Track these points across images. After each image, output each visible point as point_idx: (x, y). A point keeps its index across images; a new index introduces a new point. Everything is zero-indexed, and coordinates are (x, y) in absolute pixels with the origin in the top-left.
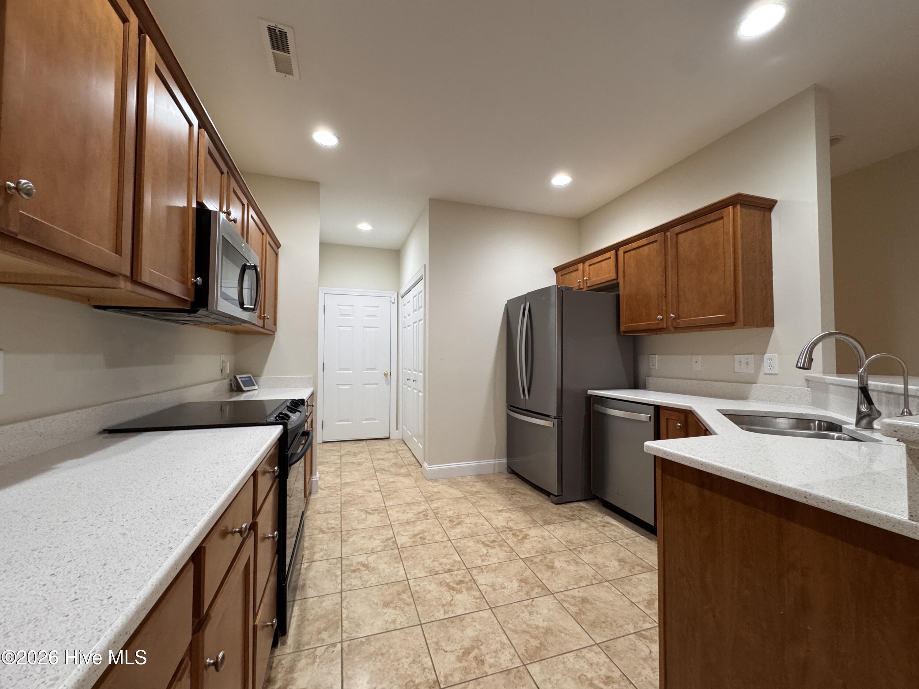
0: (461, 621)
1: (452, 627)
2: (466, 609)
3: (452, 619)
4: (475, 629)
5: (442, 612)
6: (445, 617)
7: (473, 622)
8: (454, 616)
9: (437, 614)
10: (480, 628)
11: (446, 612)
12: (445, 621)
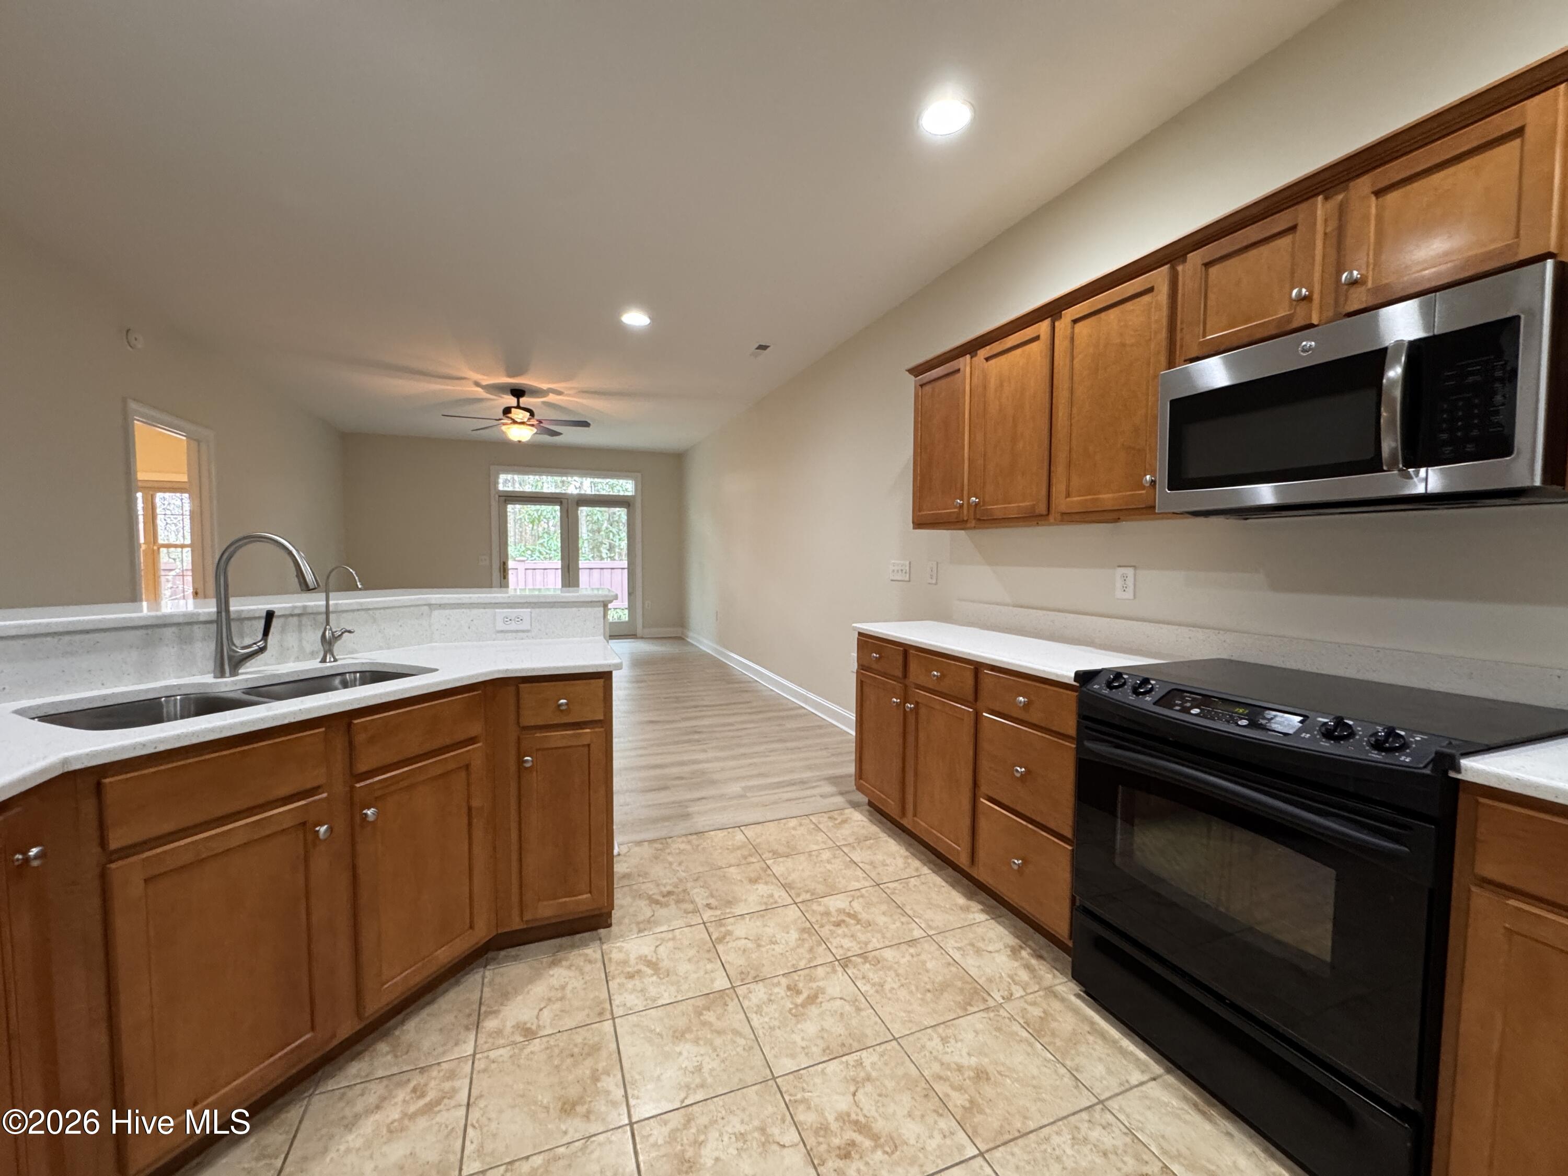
0: (828, 1048)
1: (841, 1035)
2: (823, 1072)
3: (846, 1050)
4: (802, 1034)
5: (867, 1063)
6: (858, 1053)
7: (807, 1047)
8: (842, 1056)
9: (875, 1058)
10: (793, 1036)
11: (860, 1063)
12: (856, 1046)
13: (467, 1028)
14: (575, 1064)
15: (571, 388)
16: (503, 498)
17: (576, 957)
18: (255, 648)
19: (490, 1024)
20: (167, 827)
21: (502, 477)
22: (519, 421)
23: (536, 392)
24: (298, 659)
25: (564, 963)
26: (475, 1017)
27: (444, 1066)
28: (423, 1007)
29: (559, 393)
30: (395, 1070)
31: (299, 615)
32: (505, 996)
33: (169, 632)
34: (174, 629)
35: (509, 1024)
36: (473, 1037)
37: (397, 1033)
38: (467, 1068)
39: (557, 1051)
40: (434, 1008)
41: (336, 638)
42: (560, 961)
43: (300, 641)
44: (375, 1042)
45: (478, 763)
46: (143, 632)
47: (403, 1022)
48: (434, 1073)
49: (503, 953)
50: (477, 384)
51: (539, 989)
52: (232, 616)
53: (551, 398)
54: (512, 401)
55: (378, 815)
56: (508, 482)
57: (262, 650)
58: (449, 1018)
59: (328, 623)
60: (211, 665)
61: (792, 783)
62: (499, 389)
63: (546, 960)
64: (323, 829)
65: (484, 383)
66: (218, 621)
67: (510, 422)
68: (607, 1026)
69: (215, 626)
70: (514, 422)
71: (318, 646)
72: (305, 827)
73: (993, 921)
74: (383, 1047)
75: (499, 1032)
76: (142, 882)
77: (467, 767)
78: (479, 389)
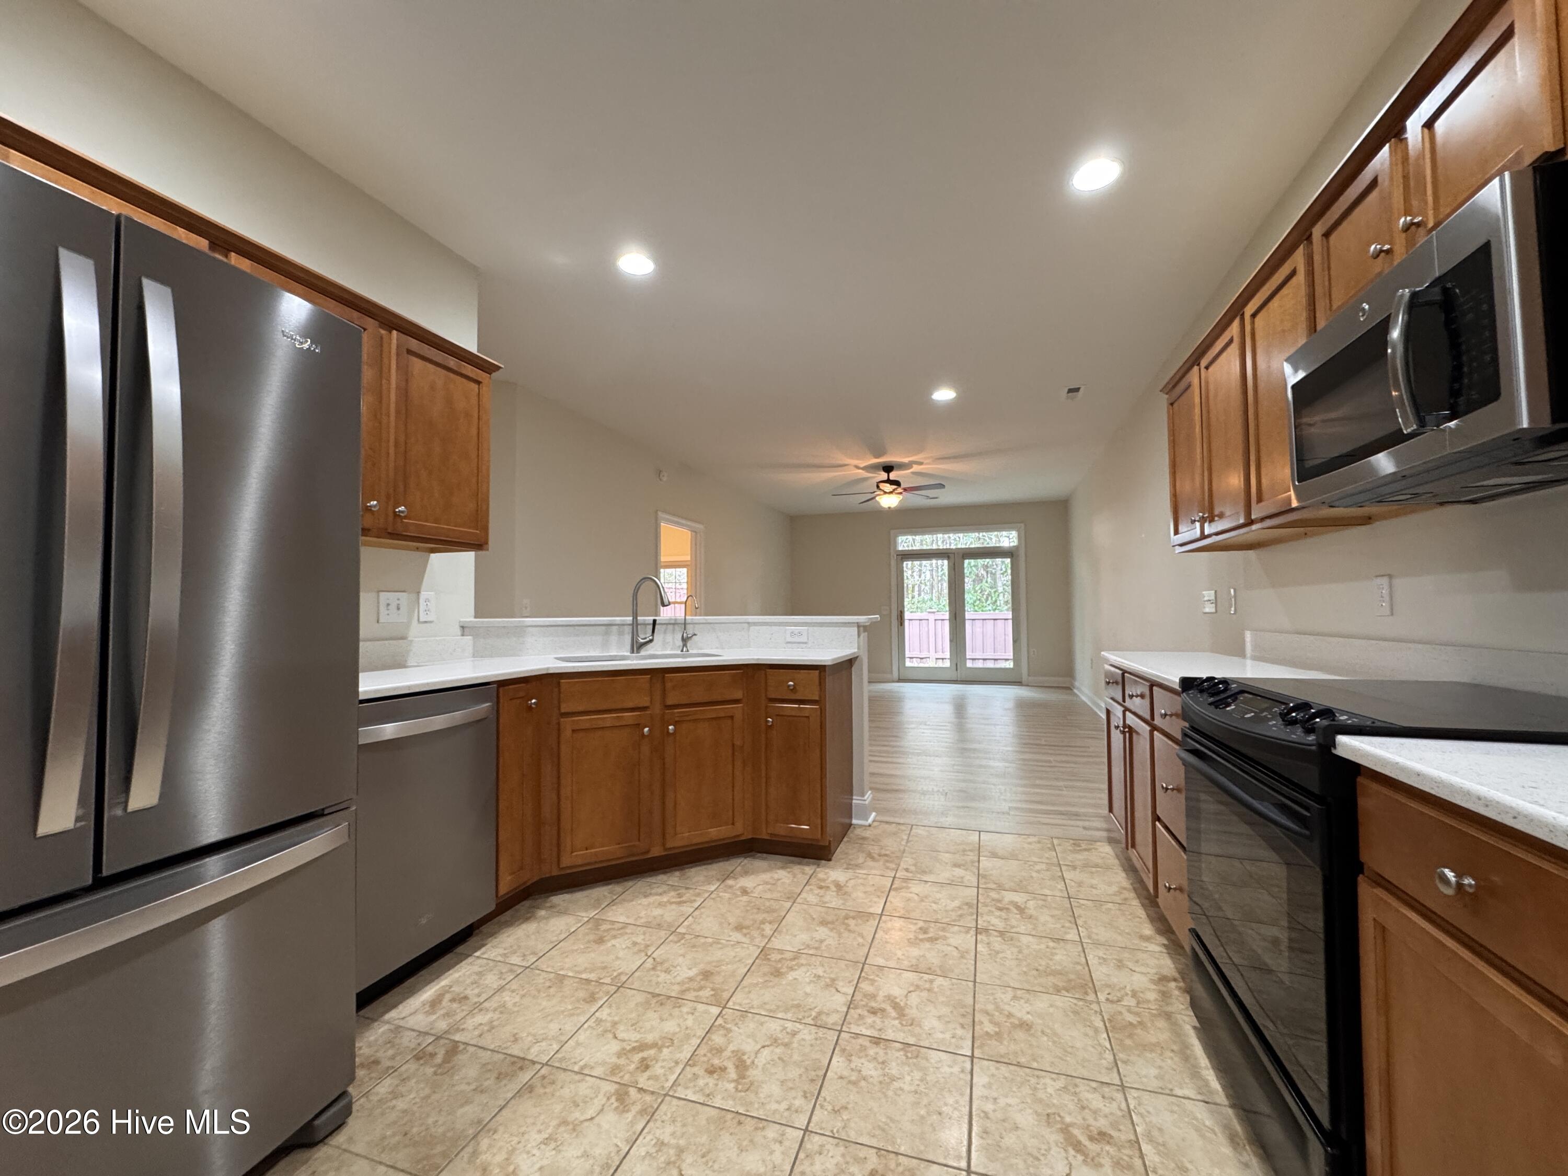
0: (918, 966)
1: (933, 964)
2: (900, 974)
3: (929, 972)
4: (906, 952)
6: (935, 977)
7: (902, 959)
8: (923, 973)
9: (945, 984)
10: (898, 952)
11: (931, 981)
12: (938, 973)
13: (718, 880)
14: (757, 913)
15: (928, 458)
16: (900, 557)
17: (797, 869)
18: (648, 639)
19: (730, 882)
20: (581, 709)
21: (901, 539)
22: (888, 491)
23: (902, 466)
24: (672, 649)
25: (789, 870)
26: (725, 876)
27: (697, 891)
28: (704, 864)
29: (921, 463)
30: (676, 884)
31: (674, 624)
32: (746, 873)
33: (615, 628)
34: (617, 627)
35: (738, 886)
36: (718, 884)
37: (687, 870)
38: (707, 895)
39: (753, 904)
40: (710, 866)
41: (689, 638)
42: (787, 868)
43: (673, 639)
44: (676, 870)
45: (738, 716)
46: (604, 628)
47: (691, 868)
48: (691, 891)
49: (759, 855)
50: (857, 467)
51: (766, 876)
52: (639, 622)
53: (915, 468)
54: (884, 476)
55: (675, 730)
56: (906, 542)
57: (651, 641)
58: (714, 873)
59: (685, 629)
60: (628, 647)
61: (1061, 813)
62: (874, 468)
63: (779, 864)
64: (646, 729)
65: (862, 466)
66: (632, 625)
67: (882, 493)
68: (788, 905)
69: (631, 627)
70: (885, 493)
71: (681, 643)
72: (639, 726)
73: (1167, 955)
74: (677, 873)
75: (731, 887)
76: (571, 731)
77: (732, 717)
78: (860, 471)
